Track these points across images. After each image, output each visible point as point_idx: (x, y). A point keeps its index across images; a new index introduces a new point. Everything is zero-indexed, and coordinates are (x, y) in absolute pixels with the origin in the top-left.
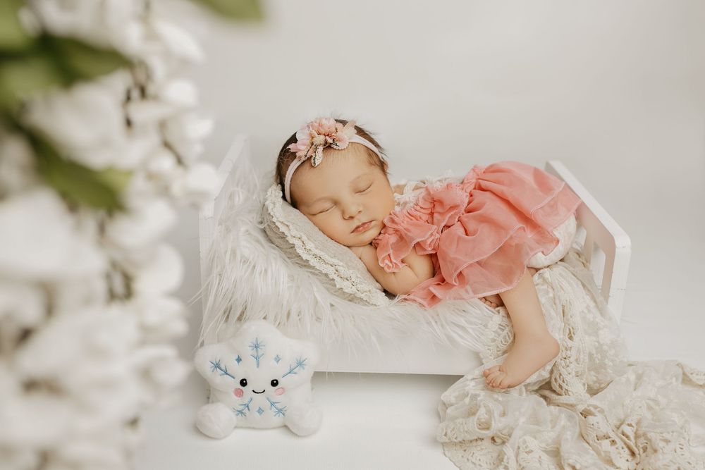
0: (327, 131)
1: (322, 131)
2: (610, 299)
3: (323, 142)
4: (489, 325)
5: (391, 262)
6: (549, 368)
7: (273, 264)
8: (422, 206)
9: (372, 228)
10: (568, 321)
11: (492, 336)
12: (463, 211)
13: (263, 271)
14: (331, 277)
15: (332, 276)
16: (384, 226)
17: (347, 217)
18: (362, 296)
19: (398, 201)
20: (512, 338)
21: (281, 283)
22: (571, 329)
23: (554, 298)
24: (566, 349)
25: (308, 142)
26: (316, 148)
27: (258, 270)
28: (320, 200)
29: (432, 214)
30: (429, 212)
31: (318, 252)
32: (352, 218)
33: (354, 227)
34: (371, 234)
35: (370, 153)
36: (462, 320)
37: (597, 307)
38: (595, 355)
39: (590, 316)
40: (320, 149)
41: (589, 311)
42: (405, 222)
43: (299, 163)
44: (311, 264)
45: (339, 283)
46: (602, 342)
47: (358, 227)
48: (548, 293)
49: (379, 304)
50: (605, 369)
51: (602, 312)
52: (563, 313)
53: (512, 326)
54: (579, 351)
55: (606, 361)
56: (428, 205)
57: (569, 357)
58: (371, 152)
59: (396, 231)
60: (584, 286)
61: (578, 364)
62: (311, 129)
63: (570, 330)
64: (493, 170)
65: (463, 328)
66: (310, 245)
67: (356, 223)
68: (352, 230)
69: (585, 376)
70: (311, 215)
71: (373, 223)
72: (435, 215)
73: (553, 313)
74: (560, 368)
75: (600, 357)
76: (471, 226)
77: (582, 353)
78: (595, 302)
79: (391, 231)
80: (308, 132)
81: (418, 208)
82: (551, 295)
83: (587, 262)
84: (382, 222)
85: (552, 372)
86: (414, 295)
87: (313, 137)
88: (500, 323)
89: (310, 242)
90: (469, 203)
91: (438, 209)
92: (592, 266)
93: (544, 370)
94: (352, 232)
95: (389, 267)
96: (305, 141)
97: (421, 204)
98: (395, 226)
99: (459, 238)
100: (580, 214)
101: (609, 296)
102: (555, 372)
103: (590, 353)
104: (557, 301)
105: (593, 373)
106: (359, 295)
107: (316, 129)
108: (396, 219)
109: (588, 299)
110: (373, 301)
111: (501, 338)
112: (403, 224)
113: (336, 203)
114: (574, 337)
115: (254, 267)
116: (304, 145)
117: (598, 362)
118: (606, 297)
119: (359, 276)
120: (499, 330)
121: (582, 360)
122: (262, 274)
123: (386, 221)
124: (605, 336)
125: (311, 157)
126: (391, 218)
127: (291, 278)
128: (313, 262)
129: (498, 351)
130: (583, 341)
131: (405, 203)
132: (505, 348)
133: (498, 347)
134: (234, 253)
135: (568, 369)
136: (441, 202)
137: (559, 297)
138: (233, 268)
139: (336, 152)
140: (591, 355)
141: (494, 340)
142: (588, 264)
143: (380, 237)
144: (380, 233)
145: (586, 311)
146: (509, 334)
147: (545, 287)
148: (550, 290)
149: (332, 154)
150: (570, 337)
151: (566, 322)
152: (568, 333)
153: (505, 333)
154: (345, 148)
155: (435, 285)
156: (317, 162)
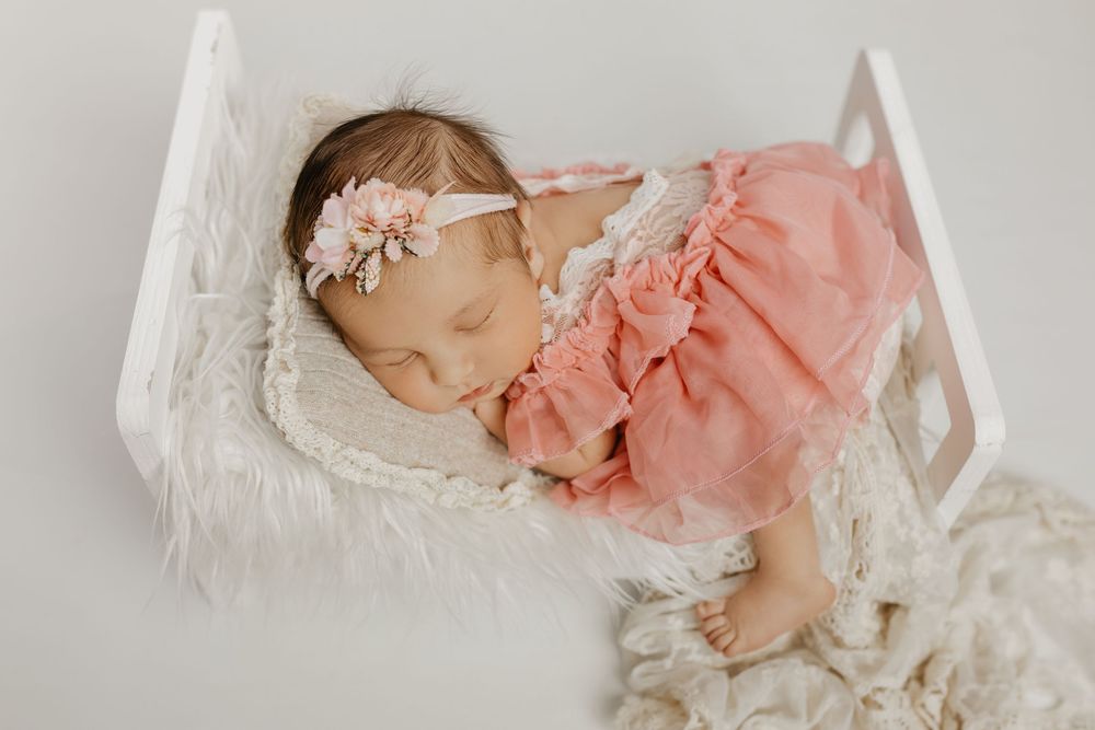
1: (375, 230)
3: (380, 245)
8: (597, 325)
22: (864, 565)
24: (849, 594)
25: (346, 248)
39: (901, 532)
40: (375, 260)
41: (902, 521)
48: (829, 485)
52: (854, 531)
53: (756, 546)
62: (349, 218)
63: (861, 565)
66: (368, 460)
72: (624, 345)
73: (834, 530)
80: (342, 230)
81: (589, 329)
82: (836, 492)
89: (367, 454)
96: (338, 251)
97: (594, 319)
104: (846, 505)
107: (362, 225)
111: (736, 559)
114: (867, 576)
120: (733, 551)
125: (355, 276)
145: (896, 522)
146: (750, 555)
148: (836, 477)
150: (859, 573)
151: (857, 551)
152: (857, 568)
153: (744, 554)
154: (432, 253)
155: (619, 478)
156: (370, 287)
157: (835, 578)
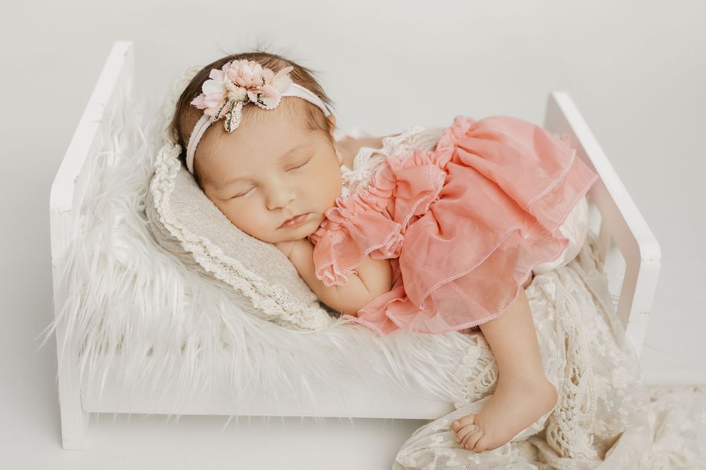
0: (250, 83)
1: (242, 82)
2: (629, 326)
3: (243, 98)
4: (465, 360)
5: (333, 273)
6: (543, 419)
7: (164, 275)
8: (380, 187)
9: (309, 222)
10: (573, 357)
11: (469, 374)
12: (436, 196)
13: (148, 283)
14: (246, 294)
15: (248, 292)
16: (326, 219)
17: (272, 207)
18: (290, 318)
19: (346, 180)
20: (495, 379)
21: (175, 299)
22: (577, 370)
23: (556, 322)
24: (569, 397)
25: (222, 97)
26: (233, 106)
27: (140, 282)
28: (234, 181)
29: (393, 199)
30: (390, 195)
31: (229, 260)
32: (279, 209)
33: (283, 221)
34: (307, 229)
35: (311, 109)
36: (429, 354)
37: (612, 331)
38: (606, 401)
39: (601, 349)
40: (239, 107)
41: (601, 342)
42: (356, 214)
43: (208, 124)
44: (218, 277)
45: (257, 301)
46: (615, 386)
47: (288, 222)
48: (546, 314)
49: (314, 327)
50: (618, 419)
51: (618, 339)
52: (567, 345)
53: (496, 362)
54: (585, 397)
55: (621, 410)
56: (389, 187)
57: (573, 408)
58: (312, 107)
59: (342, 227)
60: (595, 299)
61: (584, 413)
62: (226, 77)
63: (574, 370)
64: (478, 132)
65: (429, 366)
66: (216, 251)
67: (286, 216)
68: (280, 225)
69: (591, 426)
70: (220, 202)
71: (310, 216)
72: (398, 201)
73: (552, 345)
74: (560, 421)
75: (612, 405)
76: (447, 219)
77: (589, 400)
78: (609, 324)
79: (335, 226)
80: (221, 82)
81: (374, 190)
82: (551, 318)
83: (600, 261)
84: (324, 214)
85: (547, 424)
86: (364, 319)
87: (228, 91)
88: (478, 357)
89: (216, 247)
90: (446, 183)
91: (402, 192)
92: (606, 268)
93: (538, 423)
94: (280, 228)
95: (330, 281)
96: (216, 96)
97: (378, 184)
98: (342, 221)
99: (431, 241)
100: (595, 195)
101: (628, 322)
102: (552, 424)
103: (599, 398)
104: (559, 328)
105: (602, 422)
106: (286, 317)
107: (234, 80)
108: (343, 212)
109: (599, 319)
110: (306, 324)
111: (481, 377)
112: (352, 216)
113: (257, 185)
114: (581, 380)
115: (135, 276)
116: (214, 101)
117: (609, 410)
118: (625, 322)
119: (287, 291)
120: (478, 367)
121: (588, 407)
122: (147, 288)
123: (328, 214)
124: (621, 377)
125: (224, 118)
126: (336, 210)
127: (189, 294)
128: (220, 273)
129: (478, 393)
130: (592, 385)
131: (357, 183)
132: (485, 389)
133: (476, 388)
134: (104, 257)
135: (570, 423)
136: (406, 184)
137: (561, 321)
138: (102, 278)
139: (262, 112)
140: (600, 401)
141: (471, 379)
142: (601, 264)
143: (320, 233)
144: (320, 227)
145: (596, 341)
146: (492, 370)
147: (543, 302)
148: (550, 309)
149: (255, 114)
150: (574, 380)
151: (570, 359)
152: (571, 375)
153: (487, 370)
154: (275, 107)
155: (394, 302)
156: (233, 127)
157: (556, 381)
